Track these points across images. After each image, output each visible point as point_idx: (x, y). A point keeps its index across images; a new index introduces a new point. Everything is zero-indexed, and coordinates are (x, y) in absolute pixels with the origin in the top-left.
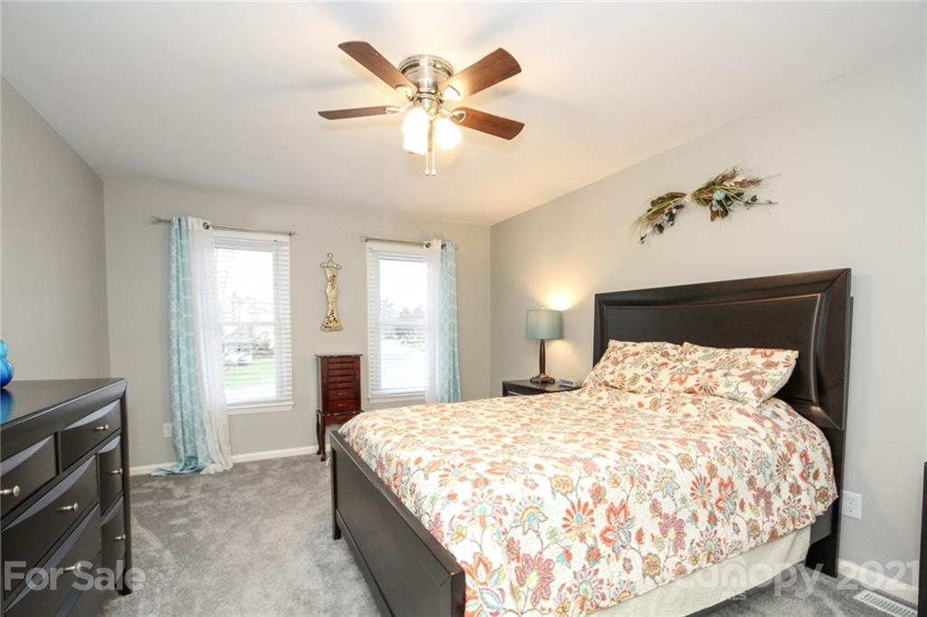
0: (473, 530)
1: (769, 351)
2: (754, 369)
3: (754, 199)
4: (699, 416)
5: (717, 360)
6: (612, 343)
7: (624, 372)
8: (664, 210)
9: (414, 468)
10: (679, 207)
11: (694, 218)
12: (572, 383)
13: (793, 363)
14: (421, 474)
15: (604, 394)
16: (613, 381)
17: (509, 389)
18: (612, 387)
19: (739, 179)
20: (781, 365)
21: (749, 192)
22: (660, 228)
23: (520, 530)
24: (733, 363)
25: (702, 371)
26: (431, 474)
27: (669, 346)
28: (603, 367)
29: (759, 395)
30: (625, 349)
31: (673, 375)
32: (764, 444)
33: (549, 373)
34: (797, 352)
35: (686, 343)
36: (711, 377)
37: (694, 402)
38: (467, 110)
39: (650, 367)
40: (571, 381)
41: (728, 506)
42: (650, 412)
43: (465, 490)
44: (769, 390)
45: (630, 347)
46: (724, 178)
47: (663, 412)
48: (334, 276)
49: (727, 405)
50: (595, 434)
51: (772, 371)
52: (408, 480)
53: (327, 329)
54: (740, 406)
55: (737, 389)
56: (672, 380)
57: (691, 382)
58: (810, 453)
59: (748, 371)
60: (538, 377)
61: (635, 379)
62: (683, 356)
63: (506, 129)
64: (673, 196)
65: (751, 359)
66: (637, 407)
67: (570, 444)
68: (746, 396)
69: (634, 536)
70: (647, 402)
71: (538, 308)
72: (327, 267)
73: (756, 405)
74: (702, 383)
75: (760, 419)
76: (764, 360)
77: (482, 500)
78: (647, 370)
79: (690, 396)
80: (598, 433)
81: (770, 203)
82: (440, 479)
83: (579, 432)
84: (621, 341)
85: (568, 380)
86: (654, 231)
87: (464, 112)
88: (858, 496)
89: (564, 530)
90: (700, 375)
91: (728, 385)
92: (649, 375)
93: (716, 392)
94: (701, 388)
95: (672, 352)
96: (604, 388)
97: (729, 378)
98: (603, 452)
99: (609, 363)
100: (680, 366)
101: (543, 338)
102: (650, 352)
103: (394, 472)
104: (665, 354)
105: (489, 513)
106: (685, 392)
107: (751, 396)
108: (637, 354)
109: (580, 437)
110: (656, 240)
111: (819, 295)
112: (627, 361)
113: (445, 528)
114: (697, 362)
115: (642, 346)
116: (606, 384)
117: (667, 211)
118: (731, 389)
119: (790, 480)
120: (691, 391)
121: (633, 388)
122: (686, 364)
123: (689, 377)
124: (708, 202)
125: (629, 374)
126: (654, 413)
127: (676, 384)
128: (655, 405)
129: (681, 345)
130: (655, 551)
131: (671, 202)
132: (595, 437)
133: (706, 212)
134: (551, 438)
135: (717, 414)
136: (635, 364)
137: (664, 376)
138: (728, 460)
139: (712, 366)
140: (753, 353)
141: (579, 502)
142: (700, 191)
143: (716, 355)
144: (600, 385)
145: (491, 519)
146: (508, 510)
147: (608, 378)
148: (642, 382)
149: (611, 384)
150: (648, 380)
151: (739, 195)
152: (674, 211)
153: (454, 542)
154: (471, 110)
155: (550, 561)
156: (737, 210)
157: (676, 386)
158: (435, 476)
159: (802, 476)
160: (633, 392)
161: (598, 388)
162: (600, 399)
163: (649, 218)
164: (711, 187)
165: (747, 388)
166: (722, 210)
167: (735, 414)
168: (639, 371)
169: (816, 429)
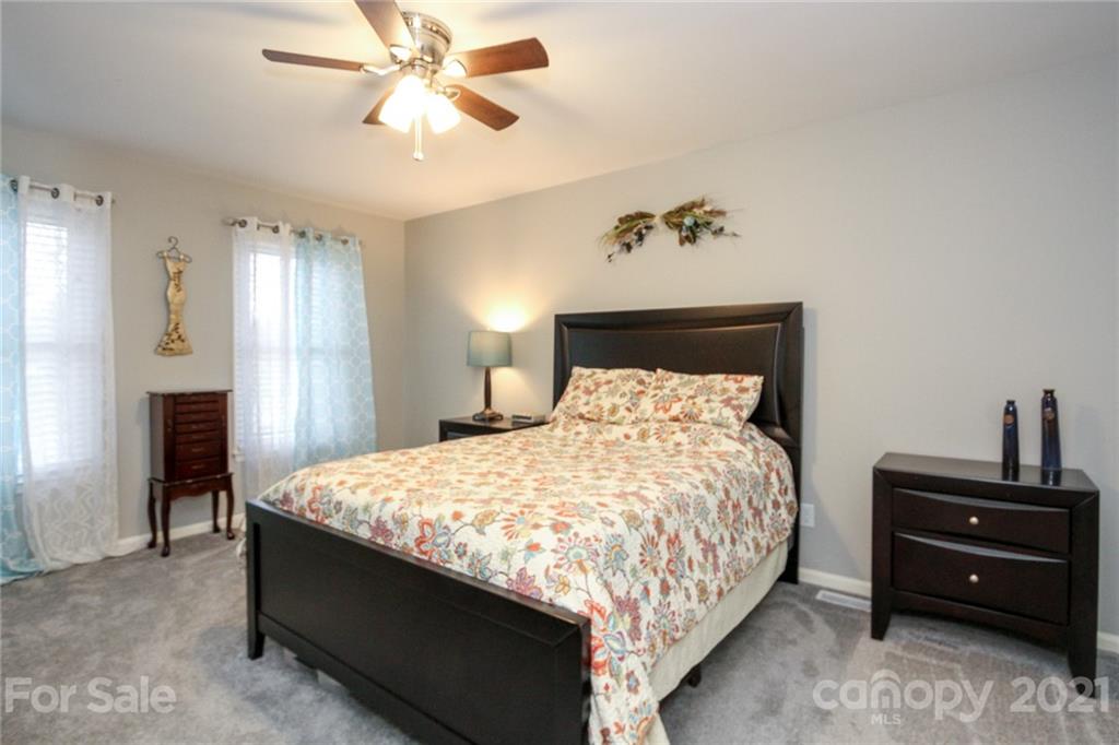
0: (576, 578)
1: (739, 377)
2: (730, 394)
3: (722, 229)
4: (690, 443)
5: (695, 386)
6: (576, 370)
7: (600, 402)
8: (632, 229)
9: (454, 526)
10: (649, 228)
11: (663, 240)
12: (529, 418)
13: (759, 387)
14: (471, 531)
15: (583, 427)
16: (589, 412)
17: (451, 430)
18: (589, 420)
19: (708, 208)
20: (751, 390)
21: (717, 222)
22: (629, 247)
23: (610, 571)
24: (710, 389)
25: (685, 398)
26: (487, 528)
27: (642, 373)
28: (574, 398)
29: (739, 419)
30: (595, 377)
31: (657, 403)
32: (753, 465)
33: (497, 407)
34: (762, 378)
35: (659, 370)
36: (694, 404)
37: (684, 430)
38: (463, 89)
39: (629, 396)
40: (529, 415)
41: (738, 526)
42: (639, 444)
43: (546, 538)
44: (745, 414)
45: (600, 374)
46: (693, 206)
47: (652, 441)
48: (180, 272)
49: (715, 430)
50: (506, 475)
51: (745, 396)
52: (450, 540)
53: (167, 352)
54: (725, 430)
55: (720, 414)
56: (656, 409)
57: (676, 410)
58: (781, 471)
59: (725, 397)
60: (482, 413)
61: (614, 410)
62: (659, 383)
63: (499, 118)
64: (642, 216)
65: (726, 384)
66: (623, 440)
67: (483, 487)
68: (730, 421)
69: (686, 564)
70: (634, 432)
71: (482, 331)
72: (169, 257)
73: (738, 429)
74: (687, 410)
75: (743, 442)
76: (737, 386)
77: (572, 544)
78: (626, 399)
79: (677, 424)
80: (510, 472)
81: (735, 235)
82: (504, 531)
83: (489, 472)
84: (587, 367)
85: (524, 415)
86: (620, 251)
87: (456, 91)
88: (812, 506)
89: (641, 567)
90: (683, 402)
91: (711, 411)
92: (629, 405)
93: (701, 418)
94: (685, 416)
95: (647, 380)
96: (581, 422)
97: (712, 404)
98: (520, 491)
99: (579, 392)
100: (661, 394)
101: (488, 364)
102: (626, 379)
103: (417, 534)
104: (641, 382)
105: (585, 556)
106: (670, 420)
107: (733, 420)
108: (609, 382)
109: (492, 478)
110: (624, 259)
111: (779, 325)
112: (600, 390)
113: (541, 581)
114: (676, 390)
115: (614, 374)
116: (581, 417)
117: (635, 230)
118: (715, 415)
119: (772, 497)
120: (676, 419)
121: (613, 419)
122: (667, 391)
123: (674, 405)
124: (679, 226)
125: (606, 404)
126: (644, 444)
127: (661, 412)
128: (643, 435)
129: (655, 371)
130: (702, 577)
131: (641, 221)
132: (507, 478)
133: (674, 236)
134: (460, 481)
135: (707, 440)
136: (611, 393)
137: (647, 404)
138: (734, 482)
139: (691, 393)
140: (726, 379)
141: (648, 535)
142: (670, 213)
143: (693, 382)
144: (574, 417)
145: (590, 562)
146: (599, 551)
147: (584, 410)
148: (622, 412)
149: (587, 416)
150: (629, 410)
151: (709, 223)
152: (644, 231)
153: (561, 593)
154: (468, 91)
155: (636, 599)
156: (706, 238)
157: (661, 415)
158: (494, 530)
159: (780, 492)
160: (614, 423)
161: (573, 421)
162: (578, 433)
163: (618, 236)
164: (682, 211)
165: (728, 413)
166: (691, 236)
167: (725, 440)
168: (617, 400)
169: (781, 449)
